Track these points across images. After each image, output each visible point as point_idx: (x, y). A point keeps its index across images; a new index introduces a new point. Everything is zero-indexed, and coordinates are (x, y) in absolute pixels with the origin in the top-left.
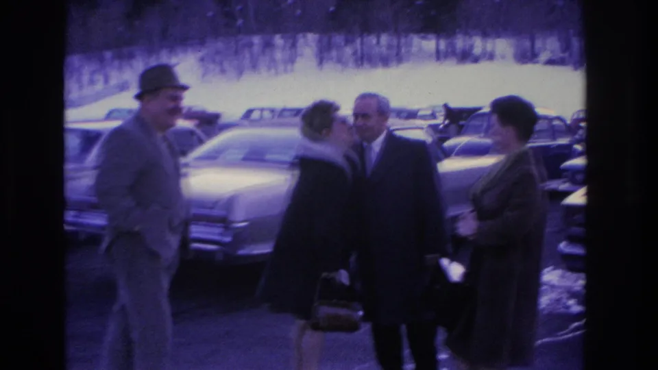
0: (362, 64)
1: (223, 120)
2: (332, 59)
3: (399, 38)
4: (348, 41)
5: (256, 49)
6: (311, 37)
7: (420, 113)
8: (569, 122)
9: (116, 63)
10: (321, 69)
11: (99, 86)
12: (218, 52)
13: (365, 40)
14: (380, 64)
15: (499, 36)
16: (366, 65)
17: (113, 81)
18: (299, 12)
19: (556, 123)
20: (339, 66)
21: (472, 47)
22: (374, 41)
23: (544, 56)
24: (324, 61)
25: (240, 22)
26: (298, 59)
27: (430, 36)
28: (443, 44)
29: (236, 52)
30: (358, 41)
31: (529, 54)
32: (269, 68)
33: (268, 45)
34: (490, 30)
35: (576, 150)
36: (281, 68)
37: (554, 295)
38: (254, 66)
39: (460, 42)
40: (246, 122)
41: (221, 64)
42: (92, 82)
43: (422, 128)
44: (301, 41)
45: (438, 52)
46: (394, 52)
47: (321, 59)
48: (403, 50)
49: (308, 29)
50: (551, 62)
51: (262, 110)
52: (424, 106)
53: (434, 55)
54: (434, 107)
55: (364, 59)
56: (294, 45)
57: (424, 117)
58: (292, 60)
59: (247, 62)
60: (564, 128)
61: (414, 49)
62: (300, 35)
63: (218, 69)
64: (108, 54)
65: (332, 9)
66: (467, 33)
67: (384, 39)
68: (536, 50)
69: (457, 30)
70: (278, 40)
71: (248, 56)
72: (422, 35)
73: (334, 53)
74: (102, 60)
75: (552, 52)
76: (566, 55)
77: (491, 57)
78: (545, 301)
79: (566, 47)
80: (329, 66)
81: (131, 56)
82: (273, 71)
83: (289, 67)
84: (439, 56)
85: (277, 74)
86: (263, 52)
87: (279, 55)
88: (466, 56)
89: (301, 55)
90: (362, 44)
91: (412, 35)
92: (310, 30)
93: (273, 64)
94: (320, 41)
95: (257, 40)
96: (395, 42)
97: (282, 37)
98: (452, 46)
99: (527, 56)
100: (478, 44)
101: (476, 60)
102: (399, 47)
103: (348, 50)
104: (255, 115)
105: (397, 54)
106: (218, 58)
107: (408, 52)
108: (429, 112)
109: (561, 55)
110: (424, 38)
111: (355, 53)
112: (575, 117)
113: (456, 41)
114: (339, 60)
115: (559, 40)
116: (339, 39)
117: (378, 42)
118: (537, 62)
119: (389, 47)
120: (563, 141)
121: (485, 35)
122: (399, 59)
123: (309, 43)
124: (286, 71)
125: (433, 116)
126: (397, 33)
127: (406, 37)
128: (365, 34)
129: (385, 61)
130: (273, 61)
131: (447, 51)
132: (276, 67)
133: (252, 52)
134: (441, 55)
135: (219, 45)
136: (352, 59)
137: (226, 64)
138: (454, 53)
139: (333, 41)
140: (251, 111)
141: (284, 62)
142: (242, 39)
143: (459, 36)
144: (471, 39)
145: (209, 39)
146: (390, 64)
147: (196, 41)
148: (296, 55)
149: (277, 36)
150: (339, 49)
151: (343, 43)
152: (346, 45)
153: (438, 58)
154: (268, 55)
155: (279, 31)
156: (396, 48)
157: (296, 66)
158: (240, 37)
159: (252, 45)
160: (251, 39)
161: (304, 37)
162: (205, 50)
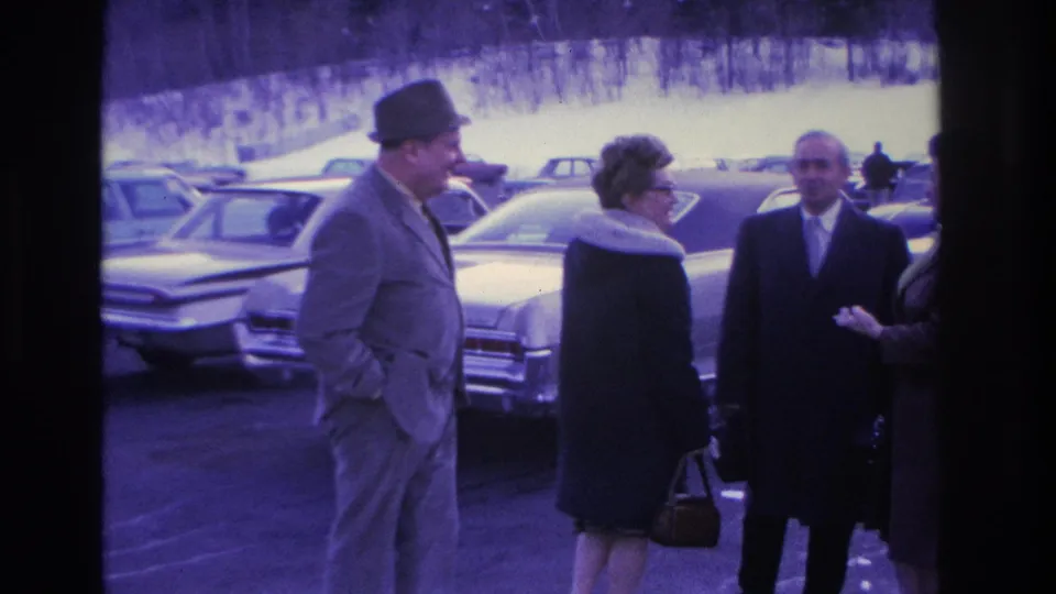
0: (731, 85)
1: (509, 178)
2: (683, 79)
3: (789, 44)
4: (708, 50)
5: (562, 63)
6: (650, 44)
9: (338, 86)
10: (666, 95)
11: (312, 122)
12: (499, 68)
13: (734, 46)
14: (759, 88)
16: (737, 89)
17: (334, 116)
20: (695, 90)
21: (904, 59)
22: (750, 50)
24: (670, 82)
25: (535, 19)
26: (629, 78)
27: (837, 41)
28: (859, 54)
29: (530, 68)
30: (724, 49)
32: (583, 92)
33: (581, 56)
36: (602, 90)
38: (559, 91)
39: (886, 52)
40: (547, 180)
41: (506, 87)
42: (299, 116)
44: (633, 49)
45: (851, 66)
46: (779, 68)
47: (665, 80)
48: (795, 65)
49: (647, 32)
51: (572, 160)
53: (847, 74)
55: (733, 80)
56: (622, 57)
58: (620, 83)
59: (547, 84)
61: (813, 62)
62: (632, 41)
63: (501, 93)
64: (325, 73)
66: (896, 37)
67: (766, 46)
69: (882, 32)
70: (597, 48)
71: (548, 73)
72: (825, 39)
73: (686, 69)
74: (314, 81)
80: (680, 92)
81: (363, 75)
82: (589, 98)
83: (615, 90)
84: (854, 73)
85: (595, 102)
86: (574, 67)
87: (597, 72)
88: (896, 74)
89: (634, 73)
90: (730, 53)
91: (809, 40)
93: (587, 86)
94: (663, 51)
95: (561, 48)
96: (782, 51)
97: (605, 45)
98: (874, 56)
100: (914, 55)
101: (910, 81)
102: (789, 58)
103: (709, 64)
104: (563, 169)
105: (788, 70)
106: (500, 76)
107: (806, 67)
110: (830, 44)
111: (719, 69)
113: (880, 49)
114: (694, 82)
116: (692, 46)
117: (756, 51)
119: (774, 58)
121: (924, 39)
122: (789, 78)
123: (645, 53)
124: (609, 97)
126: (787, 36)
127: (801, 43)
128: (734, 39)
129: (767, 82)
130: (588, 80)
131: (866, 65)
132: (593, 91)
133: (554, 69)
134: (856, 72)
135: (503, 56)
136: (713, 79)
137: (512, 87)
138: (876, 69)
139: (683, 50)
140: (554, 163)
141: (606, 83)
142: (538, 48)
143: (885, 41)
144: (902, 45)
145: (486, 48)
146: (775, 86)
147: (466, 50)
148: (626, 73)
149: (595, 42)
150: (694, 62)
151: (700, 52)
152: (704, 56)
153: (851, 77)
154: (580, 71)
155: (597, 34)
156: (784, 62)
157: (625, 90)
158: (536, 43)
159: (554, 55)
160: (553, 48)
161: (638, 42)
162: (480, 65)
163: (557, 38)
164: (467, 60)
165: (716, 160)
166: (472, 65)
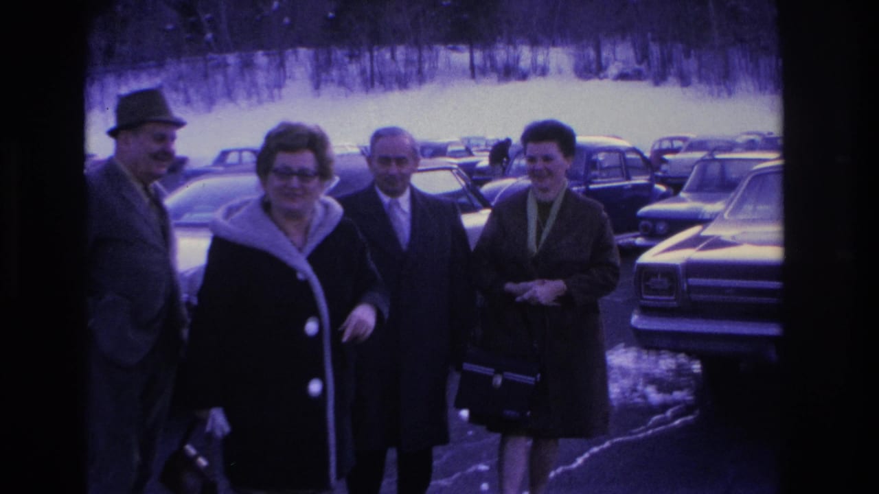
0: (372, 85)
1: (189, 167)
2: (332, 81)
3: (420, 51)
4: (351, 56)
6: (303, 51)
7: (450, 149)
8: (647, 154)
10: (319, 95)
12: (180, 77)
13: (376, 53)
14: (395, 86)
15: (554, 44)
16: (378, 88)
18: (286, 20)
19: (630, 156)
20: (342, 90)
21: (518, 59)
22: (388, 56)
23: (613, 70)
24: (322, 86)
25: (209, 36)
26: (288, 82)
27: (462, 46)
28: (478, 56)
29: (206, 76)
30: (367, 56)
31: (594, 66)
32: (249, 95)
33: (247, 65)
34: (542, 35)
35: (657, 191)
36: (265, 95)
37: (626, 383)
38: (230, 95)
39: (501, 54)
40: (221, 168)
41: (186, 91)
43: (450, 169)
44: (290, 60)
45: (472, 66)
46: (414, 70)
47: (317, 83)
48: (426, 66)
49: (300, 42)
50: (623, 76)
51: (240, 151)
52: (455, 139)
53: (469, 72)
54: (469, 140)
55: (374, 81)
56: (281, 65)
57: (455, 154)
58: (279, 85)
59: (220, 88)
60: (641, 163)
61: (441, 64)
62: (290, 51)
63: (181, 97)
65: (331, 14)
66: (510, 42)
67: (400, 52)
68: (603, 62)
69: (499, 38)
70: (261, 58)
71: (220, 80)
72: (450, 46)
73: (335, 73)
75: (625, 62)
76: (643, 67)
77: (543, 71)
78: (614, 390)
79: (643, 56)
80: (329, 90)
82: (254, 99)
83: (276, 91)
84: (475, 72)
85: (260, 102)
86: (242, 74)
87: (261, 78)
88: (510, 72)
89: (292, 77)
90: (372, 59)
91: (437, 46)
92: (302, 44)
93: (253, 91)
94: (316, 58)
95: (232, 59)
96: (415, 55)
97: (268, 55)
98: (492, 58)
99: (590, 70)
100: (525, 55)
101: (524, 76)
102: (420, 61)
103: (353, 69)
104: (232, 158)
105: (420, 72)
106: (181, 84)
107: (435, 68)
108: (462, 148)
109: (637, 66)
110: (454, 49)
111: (363, 72)
112: (657, 147)
113: (495, 52)
114: (342, 83)
115: (634, 45)
116: (339, 54)
117: (393, 57)
118: (606, 77)
119: (408, 62)
120: (641, 180)
121: (534, 43)
122: (421, 78)
123: (301, 61)
124: (271, 97)
125: (468, 152)
126: (417, 44)
127: (431, 48)
128: (375, 47)
129: (402, 82)
130: (254, 84)
131: (485, 65)
132: (258, 94)
133: (225, 76)
134: (477, 71)
135: (184, 67)
136: (358, 80)
137: (191, 91)
138: (494, 68)
139: (333, 57)
140: (225, 154)
141: (268, 86)
142: (212, 59)
143: (500, 45)
144: (515, 48)
145: (169, 60)
146: (410, 84)
147: (151, 63)
148: (285, 77)
149: (260, 53)
150: (342, 67)
151: (347, 60)
152: (350, 62)
153: (473, 76)
154: (248, 78)
155: (261, 47)
156: (417, 64)
157: (284, 91)
158: (210, 55)
159: (227, 65)
160: (225, 59)
161: (295, 53)
162: (164, 75)
163: (229, 51)
164: (154, 70)
165: (359, 147)
166: (157, 75)
